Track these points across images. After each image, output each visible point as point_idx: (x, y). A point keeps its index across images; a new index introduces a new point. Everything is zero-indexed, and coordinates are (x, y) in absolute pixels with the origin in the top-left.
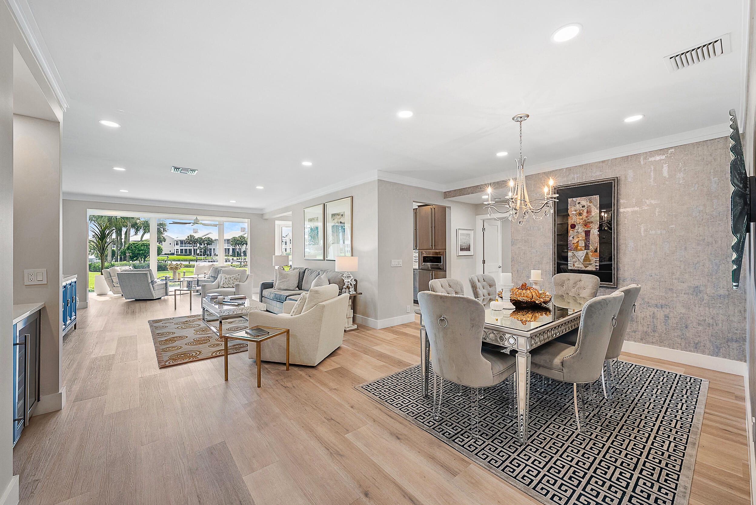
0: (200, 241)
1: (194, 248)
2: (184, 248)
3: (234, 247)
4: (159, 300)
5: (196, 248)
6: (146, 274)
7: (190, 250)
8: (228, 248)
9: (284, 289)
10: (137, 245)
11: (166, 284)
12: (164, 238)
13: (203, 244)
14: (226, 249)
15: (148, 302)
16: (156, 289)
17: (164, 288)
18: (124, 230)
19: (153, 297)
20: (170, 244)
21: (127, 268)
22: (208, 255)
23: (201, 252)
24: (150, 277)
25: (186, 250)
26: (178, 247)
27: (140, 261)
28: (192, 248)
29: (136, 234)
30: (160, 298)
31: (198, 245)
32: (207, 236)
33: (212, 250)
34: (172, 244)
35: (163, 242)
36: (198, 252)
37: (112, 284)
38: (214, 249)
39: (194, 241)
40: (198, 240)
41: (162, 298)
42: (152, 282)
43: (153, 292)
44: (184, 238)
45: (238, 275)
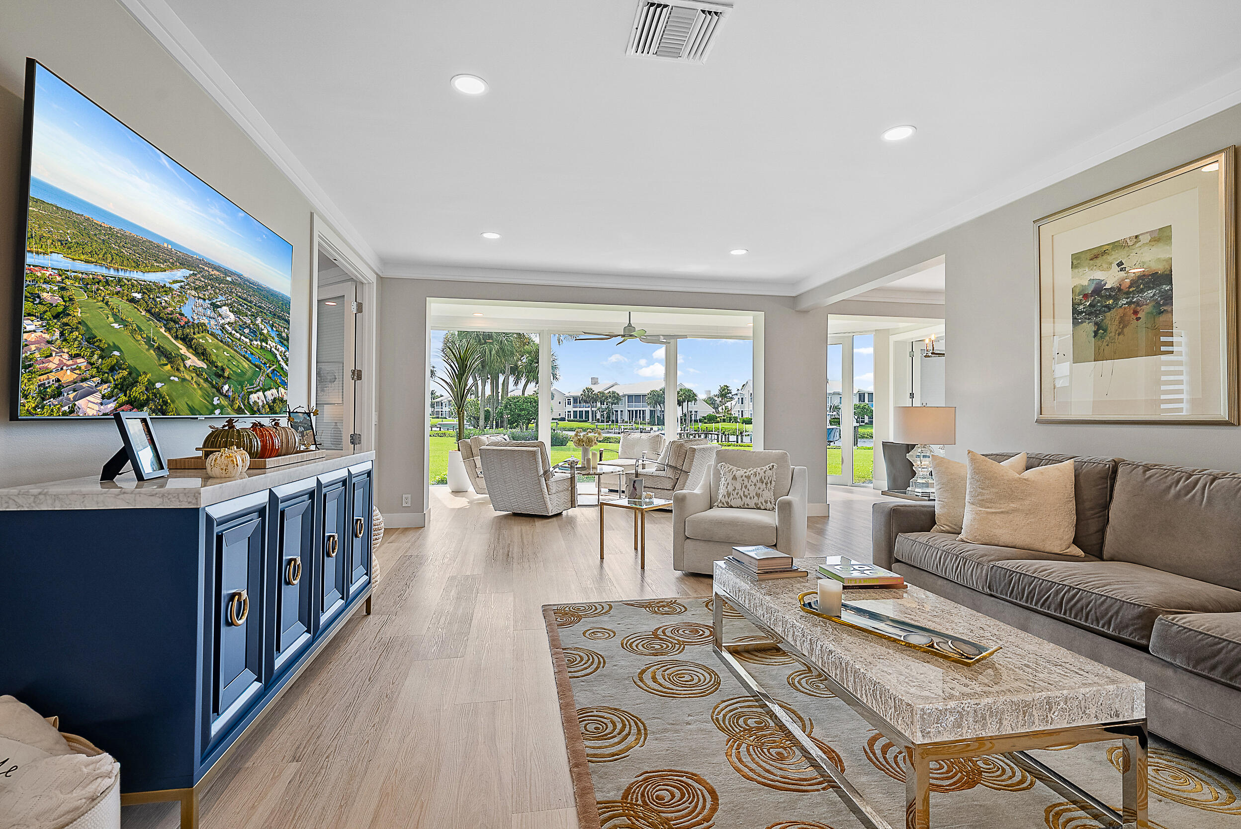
0: (601, 398)
1: (593, 409)
2: (578, 409)
3: (652, 409)
4: (559, 517)
5: (596, 409)
6: (534, 453)
7: (587, 412)
8: (643, 409)
10: (518, 401)
11: (572, 479)
13: (605, 403)
14: (640, 411)
15: (539, 523)
16: (554, 491)
17: (568, 489)
18: (501, 378)
19: (547, 510)
20: (560, 402)
21: (499, 438)
22: (613, 422)
23: (602, 415)
24: (542, 462)
25: (581, 412)
26: (570, 408)
27: (521, 427)
28: (589, 409)
29: (516, 384)
30: (560, 514)
31: (599, 404)
32: (610, 390)
33: (619, 412)
34: (563, 404)
36: (598, 416)
37: (474, 471)
38: (622, 411)
39: (593, 398)
40: (598, 396)
41: (564, 513)
42: (545, 472)
43: (547, 497)
44: (578, 393)
45: (770, 469)
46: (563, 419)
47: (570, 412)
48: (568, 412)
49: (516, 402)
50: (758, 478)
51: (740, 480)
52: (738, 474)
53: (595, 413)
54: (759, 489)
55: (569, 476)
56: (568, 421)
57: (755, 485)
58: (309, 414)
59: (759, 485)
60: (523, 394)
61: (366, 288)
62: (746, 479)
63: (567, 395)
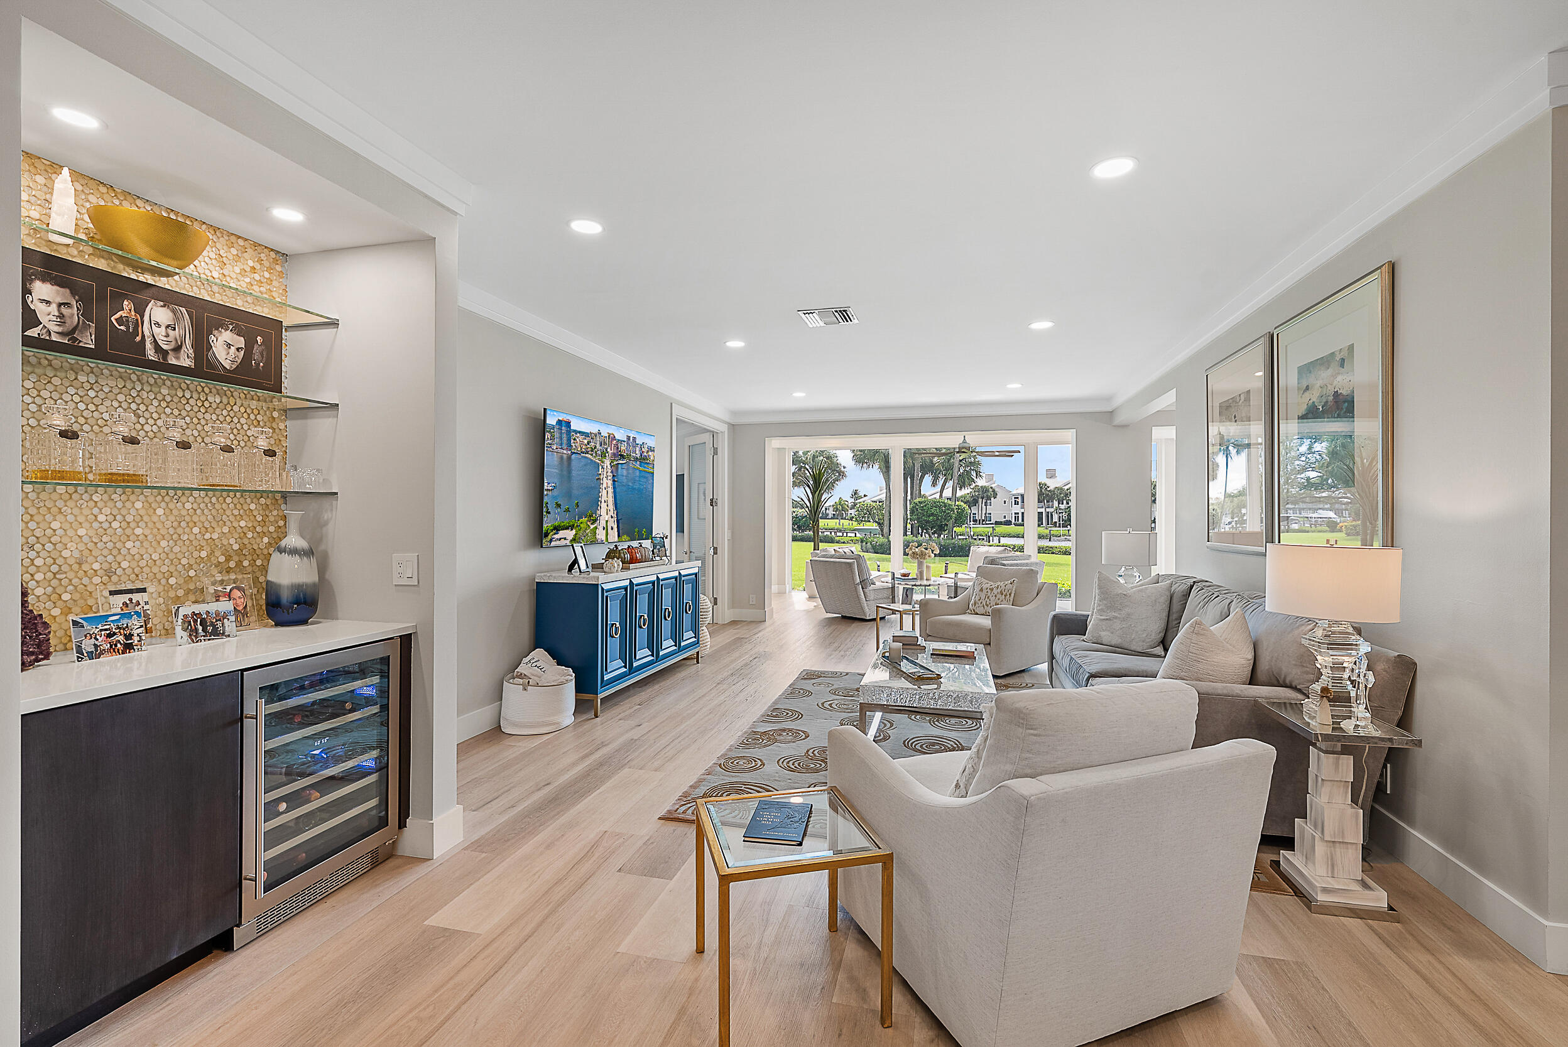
0: (1058, 495)
1: (1048, 510)
5: (1052, 510)
9: (1113, 643)
12: (994, 491)
13: (1065, 502)
16: (872, 598)
17: (889, 598)
19: (865, 615)
20: (1005, 502)
24: (859, 572)
26: (1018, 509)
29: (934, 484)
31: (1056, 503)
34: (1009, 503)
35: (992, 499)
39: (1047, 495)
40: (1054, 494)
41: (885, 618)
43: (865, 604)
45: (1011, 583)
46: (1008, 523)
47: (1018, 513)
48: (1015, 513)
49: (923, 507)
50: (999, 590)
51: (985, 591)
52: (985, 586)
53: (1052, 515)
54: (999, 599)
55: (890, 585)
56: (1016, 525)
57: (996, 596)
58: (663, 538)
59: (999, 596)
60: (941, 496)
61: (720, 435)
62: (989, 591)
63: (1014, 492)
